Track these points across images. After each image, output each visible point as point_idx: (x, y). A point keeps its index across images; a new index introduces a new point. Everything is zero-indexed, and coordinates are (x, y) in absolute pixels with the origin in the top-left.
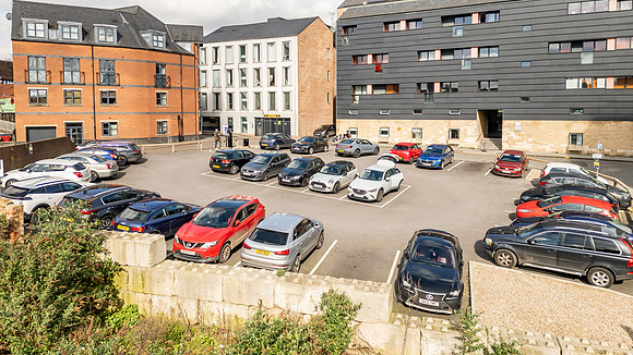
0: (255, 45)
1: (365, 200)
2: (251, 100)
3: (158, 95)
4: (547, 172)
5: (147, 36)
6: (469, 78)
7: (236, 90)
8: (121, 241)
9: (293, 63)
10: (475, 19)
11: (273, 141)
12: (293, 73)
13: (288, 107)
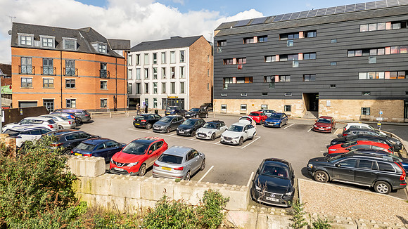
0: (162, 53)
1: (231, 144)
2: (160, 87)
3: (102, 82)
4: (347, 128)
5: (95, 46)
6: (297, 73)
7: (151, 81)
8: (77, 161)
9: (187, 64)
10: (301, 35)
11: (173, 110)
12: (186, 70)
13: (183, 92)
